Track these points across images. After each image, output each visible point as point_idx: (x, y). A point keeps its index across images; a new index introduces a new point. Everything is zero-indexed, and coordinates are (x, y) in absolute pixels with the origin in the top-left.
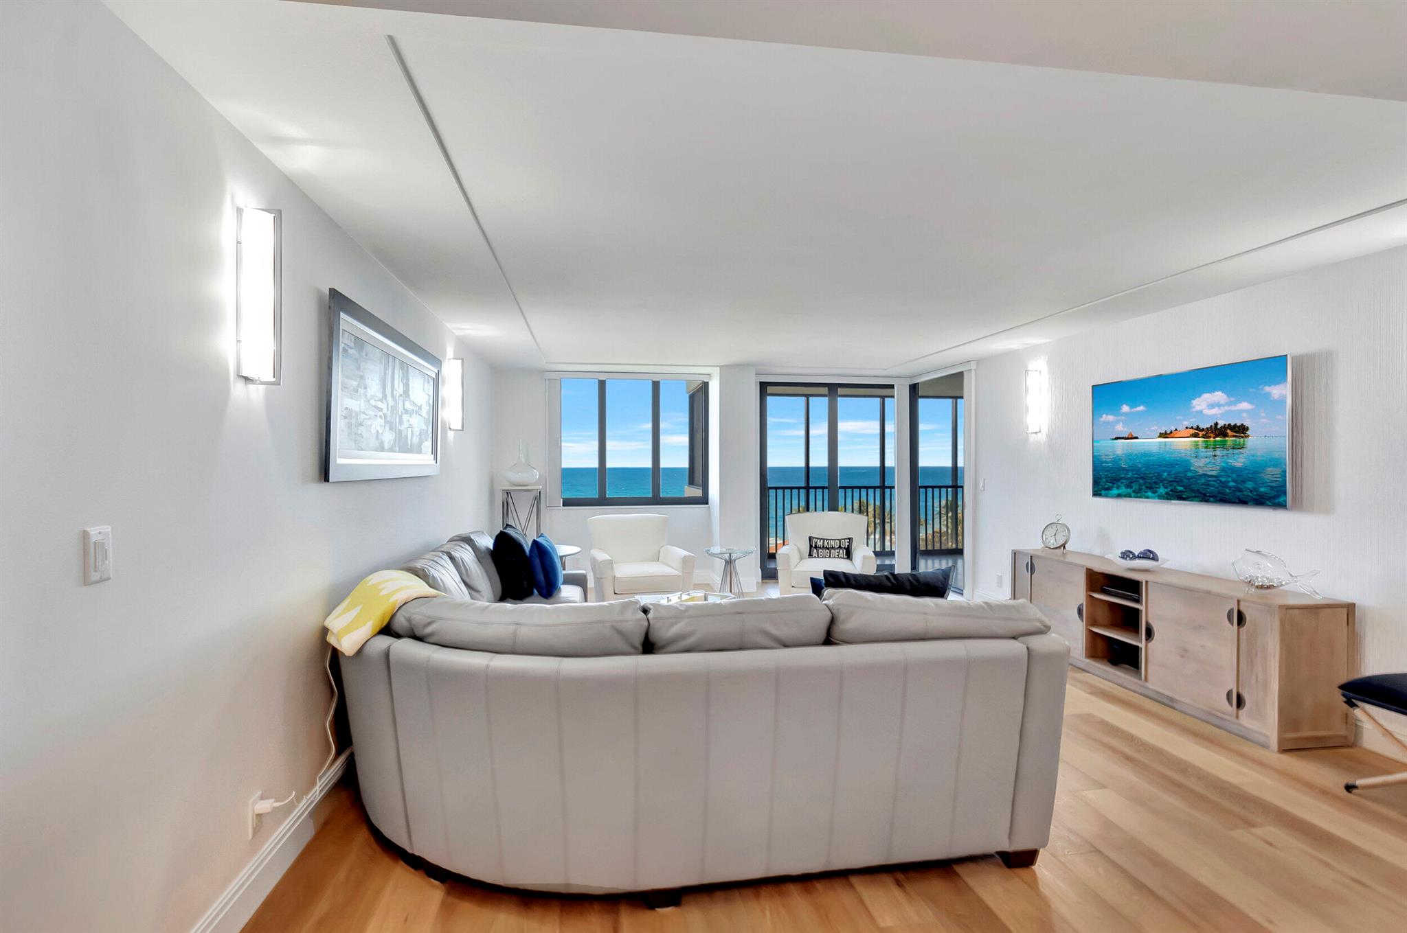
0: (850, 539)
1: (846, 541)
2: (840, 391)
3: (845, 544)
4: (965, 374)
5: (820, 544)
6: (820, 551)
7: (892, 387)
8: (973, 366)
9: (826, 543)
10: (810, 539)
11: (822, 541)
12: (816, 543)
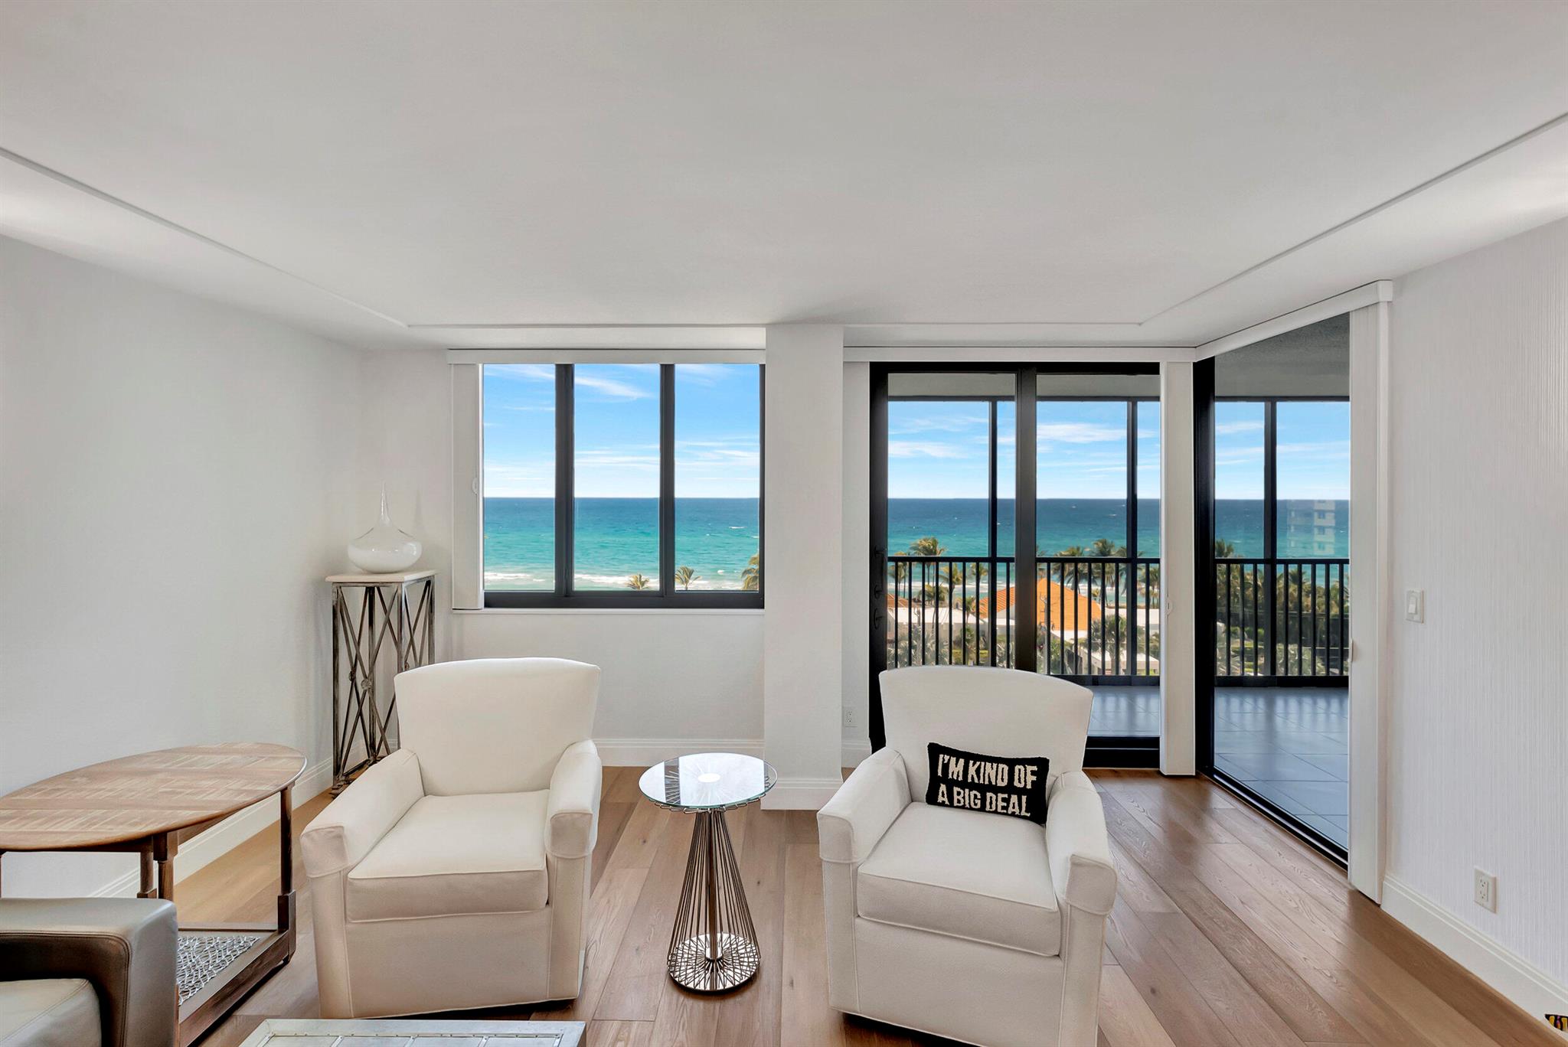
0: (1042, 765)
1: (1030, 768)
2: (1044, 382)
3: (1025, 777)
4: (1354, 322)
5: (956, 769)
6: (956, 789)
7: (1153, 369)
8: (1385, 292)
9: (972, 770)
10: (935, 750)
11: (962, 761)
12: (946, 767)
